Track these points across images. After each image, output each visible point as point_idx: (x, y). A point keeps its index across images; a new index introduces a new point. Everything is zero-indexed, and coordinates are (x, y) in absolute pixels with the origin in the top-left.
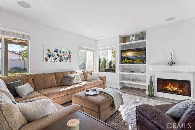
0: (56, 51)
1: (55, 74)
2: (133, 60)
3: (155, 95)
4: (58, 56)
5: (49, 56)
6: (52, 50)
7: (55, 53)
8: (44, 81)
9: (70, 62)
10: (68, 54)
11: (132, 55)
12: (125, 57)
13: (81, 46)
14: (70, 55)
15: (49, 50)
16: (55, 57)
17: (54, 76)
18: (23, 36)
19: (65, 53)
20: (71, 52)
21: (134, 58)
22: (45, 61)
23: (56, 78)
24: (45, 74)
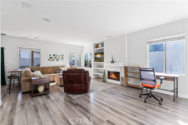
0: (54, 55)
1: (53, 67)
2: (100, 60)
3: (106, 81)
4: (55, 58)
5: (50, 58)
6: (52, 55)
7: (54, 57)
8: (47, 70)
9: (63, 61)
10: (61, 56)
11: (100, 56)
12: (96, 57)
13: (70, 51)
14: (63, 57)
15: (50, 55)
16: (53, 58)
17: (52, 69)
18: (38, 49)
19: (60, 56)
20: (64, 55)
21: (100, 58)
22: (48, 61)
23: (53, 69)
24: (47, 67)
